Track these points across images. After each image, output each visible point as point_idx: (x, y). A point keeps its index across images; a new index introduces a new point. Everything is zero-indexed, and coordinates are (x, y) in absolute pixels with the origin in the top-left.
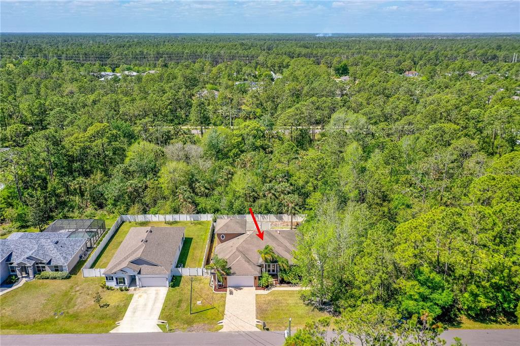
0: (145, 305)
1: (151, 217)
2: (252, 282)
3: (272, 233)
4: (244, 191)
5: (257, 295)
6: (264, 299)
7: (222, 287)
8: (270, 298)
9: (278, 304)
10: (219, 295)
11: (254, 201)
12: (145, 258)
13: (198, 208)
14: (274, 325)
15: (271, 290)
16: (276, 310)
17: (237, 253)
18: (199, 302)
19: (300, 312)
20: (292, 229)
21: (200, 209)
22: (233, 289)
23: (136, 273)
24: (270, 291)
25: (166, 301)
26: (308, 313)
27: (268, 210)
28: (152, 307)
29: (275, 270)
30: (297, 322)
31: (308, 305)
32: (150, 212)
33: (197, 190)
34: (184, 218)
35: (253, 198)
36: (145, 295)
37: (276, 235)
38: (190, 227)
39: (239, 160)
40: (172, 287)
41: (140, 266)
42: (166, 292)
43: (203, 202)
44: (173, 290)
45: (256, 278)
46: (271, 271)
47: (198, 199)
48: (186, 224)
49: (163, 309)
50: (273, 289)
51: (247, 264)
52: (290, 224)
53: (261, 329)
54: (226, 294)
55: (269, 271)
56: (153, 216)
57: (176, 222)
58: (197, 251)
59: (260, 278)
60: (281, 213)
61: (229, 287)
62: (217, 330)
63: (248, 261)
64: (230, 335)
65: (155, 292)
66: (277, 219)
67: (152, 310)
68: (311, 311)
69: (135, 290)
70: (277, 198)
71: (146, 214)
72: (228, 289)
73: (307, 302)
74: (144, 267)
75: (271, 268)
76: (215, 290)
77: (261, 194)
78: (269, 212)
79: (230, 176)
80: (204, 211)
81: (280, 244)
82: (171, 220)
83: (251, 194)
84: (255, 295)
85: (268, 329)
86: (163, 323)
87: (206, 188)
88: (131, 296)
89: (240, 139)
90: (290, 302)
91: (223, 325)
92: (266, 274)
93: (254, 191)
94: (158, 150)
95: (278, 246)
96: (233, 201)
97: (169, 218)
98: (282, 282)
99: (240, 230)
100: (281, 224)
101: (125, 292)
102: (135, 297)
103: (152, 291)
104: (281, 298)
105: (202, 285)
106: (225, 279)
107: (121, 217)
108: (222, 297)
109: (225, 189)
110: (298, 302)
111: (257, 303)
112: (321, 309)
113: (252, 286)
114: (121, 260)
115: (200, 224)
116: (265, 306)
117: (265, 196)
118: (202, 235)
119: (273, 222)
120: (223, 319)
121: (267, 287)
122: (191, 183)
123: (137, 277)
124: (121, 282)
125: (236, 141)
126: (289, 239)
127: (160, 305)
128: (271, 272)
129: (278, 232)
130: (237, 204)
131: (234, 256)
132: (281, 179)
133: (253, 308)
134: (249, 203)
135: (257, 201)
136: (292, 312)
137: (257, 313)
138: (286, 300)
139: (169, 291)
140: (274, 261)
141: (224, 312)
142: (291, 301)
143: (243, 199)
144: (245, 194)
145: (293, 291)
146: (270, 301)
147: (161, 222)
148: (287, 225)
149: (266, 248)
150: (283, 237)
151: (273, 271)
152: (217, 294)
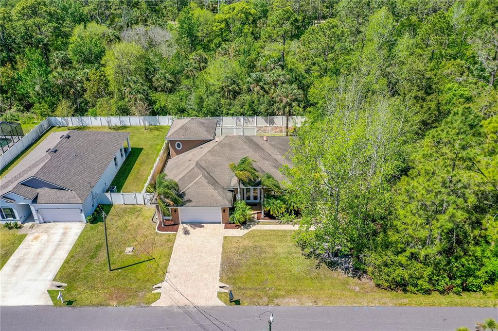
0: (40, 253)
1: (90, 121)
2: (219, 216)
3: (255, 140)
4: (220, 84)
5: (225, 238)
6: (237, 245)
7: (170, 224)
8: (246, 243)
9: (260, 254)
10: (163, 237)
11: (235, 98)
12: (42, 178)
13: (155, 107)
14: (249, 293)
15: (250, 229)
16: (255, 264)
17: (196, 170)
18: (129, 250)
19: (296, 270)
20: (287, 135)
21: (157, 109)
22: (189, 227)
23: (29, 202)
24: (248, 231)
25: (75, 247)
26: (310, 272)
27: (254, 111)
28: (50, 258)
29: (259, 197)
30: (290, 288)
31: (309, 256)
32: (89, 113)
33: (156, 84)
34: (135, 121)
35: (234, 93)
36: (44, 237)
37: (261, 142)
38: (143, 133)
39: (220, 49)
40: (92, 222)
41: (38, 190)
42: (79, 231)
43: (162, 99)
44: (92, 228)
45: (224, 211)
46: (252, 198)
47: (154, 96)
48: (138, 129)
49: (67, 262)
50: (253, 228)
51: (211, 188)
52: (284, 130)
53: (225, 302)
54: (175, 235)
55: (248, 198)
56: (93, 118)
57: (125, 127)
58: (145, 167)
59: (232, 210)
60: (273, 114)
61: (182, 223)
62: (149, 303)
63: (214, 182)
64: (168, 313)
65: (61, 231)
66: (267, 122)
67: (47, 263)
68: (314, 267)
69: (32, 227)
70: (267, 93)
71: (83, 115)
72: (181, 227)
73: (308, 250)
74: (43, 192)
75: (252, 194)
76: (159, 229)
77: (245, 87)
78: (255, 113)
79: (202, 64)
80: (164, 112)
81: (267, 157)
82: (119, 125)
83: (230, 88)
84: (221, 238)
85: (237, 302)
86: (59, 287)
87: (169, 81)
88: (22, 238)
89: (223, 25)
90: (279, 250)
91: (159, 294)
92: (241, 204)
93: (234, 82)
94: (111, 34)
95: (264, 159)
96: (205, 97)
97: (116, 121)
98: (269, 216)
99: (205, 136)
100: (272, 129)
101: (14, 231)
102: (29, 238)
103: (58, 228)
104: (264, 243)
105: (140, 219)
106: (175, 211)
107: (49, 119)
108: (168, 240)
109: (194, 83)
110: (293, 250)
111: (224, 252)
112: (332, 265)
113: (220, 223)
114: (9, 181)
115: (157, 129)
116: (237, 257)
117: (250, 90)
118: (157, 145)
119: (261, 127)
120: (162, 281)
121: (244, 223)
122: (148, 74)
123: (32, 208)
124: (7, 216)
125: (219, 27)
126: (281, 149)
127: (63, 255)
128: (252, 200)
129: (265, 138)
130: (210, 102)
131: (191, 175)
132: (272, 66)
133: (216, 261)
134: (228, 101)
135: (238, 97)
136: (282, 268)
137: (223, 270)
138: (272, 247)
139: (85, 230)
140: (256, 184)
141: (166, 268)
142: (281, 249)
143: (219, 95)
144: (222, 87)
145: (285, 231)
146: (246, 248)
147: (104, 127)
148: (281, 131)
149: (243, 162)
150: (272, 145)
151: (255, 198)
152: (161, 235)
